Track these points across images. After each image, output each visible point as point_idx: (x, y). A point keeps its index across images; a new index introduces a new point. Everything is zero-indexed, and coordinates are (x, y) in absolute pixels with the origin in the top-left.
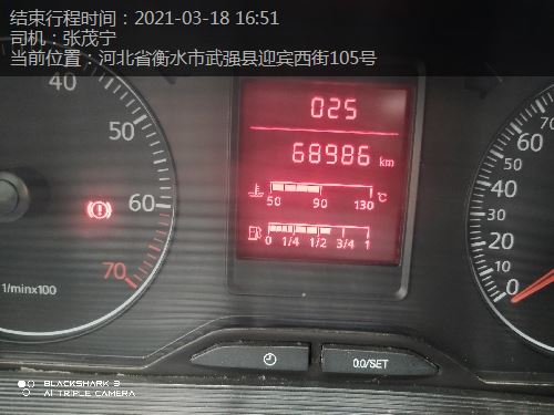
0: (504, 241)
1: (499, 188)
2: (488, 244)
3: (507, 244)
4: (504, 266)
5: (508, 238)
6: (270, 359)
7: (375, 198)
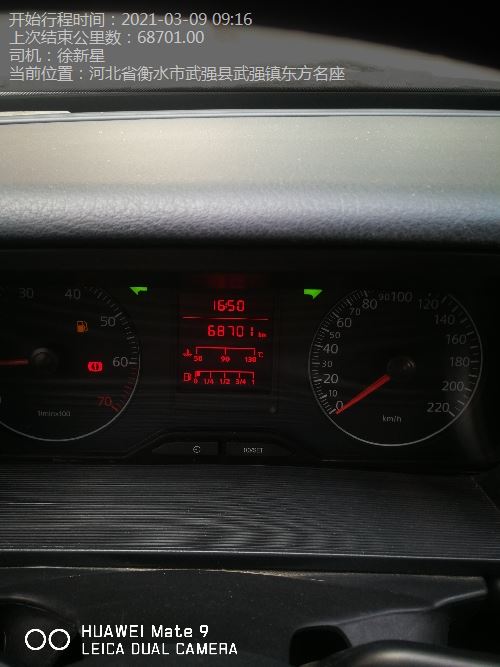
0: (333, 378)
1: (328, 349)
2: (324, 380)
3: (335, 380)
4: (334, 393)
6: (196, 449)
7: (257, 355)
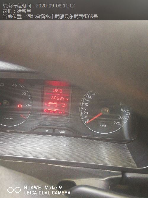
0: (86, 113)
1: (85, 104)
2: (84, 113)
3: (87, 114)
4: (87, 117)
5: (87, 113)
6: (47, 131)
7: (65, 105)
